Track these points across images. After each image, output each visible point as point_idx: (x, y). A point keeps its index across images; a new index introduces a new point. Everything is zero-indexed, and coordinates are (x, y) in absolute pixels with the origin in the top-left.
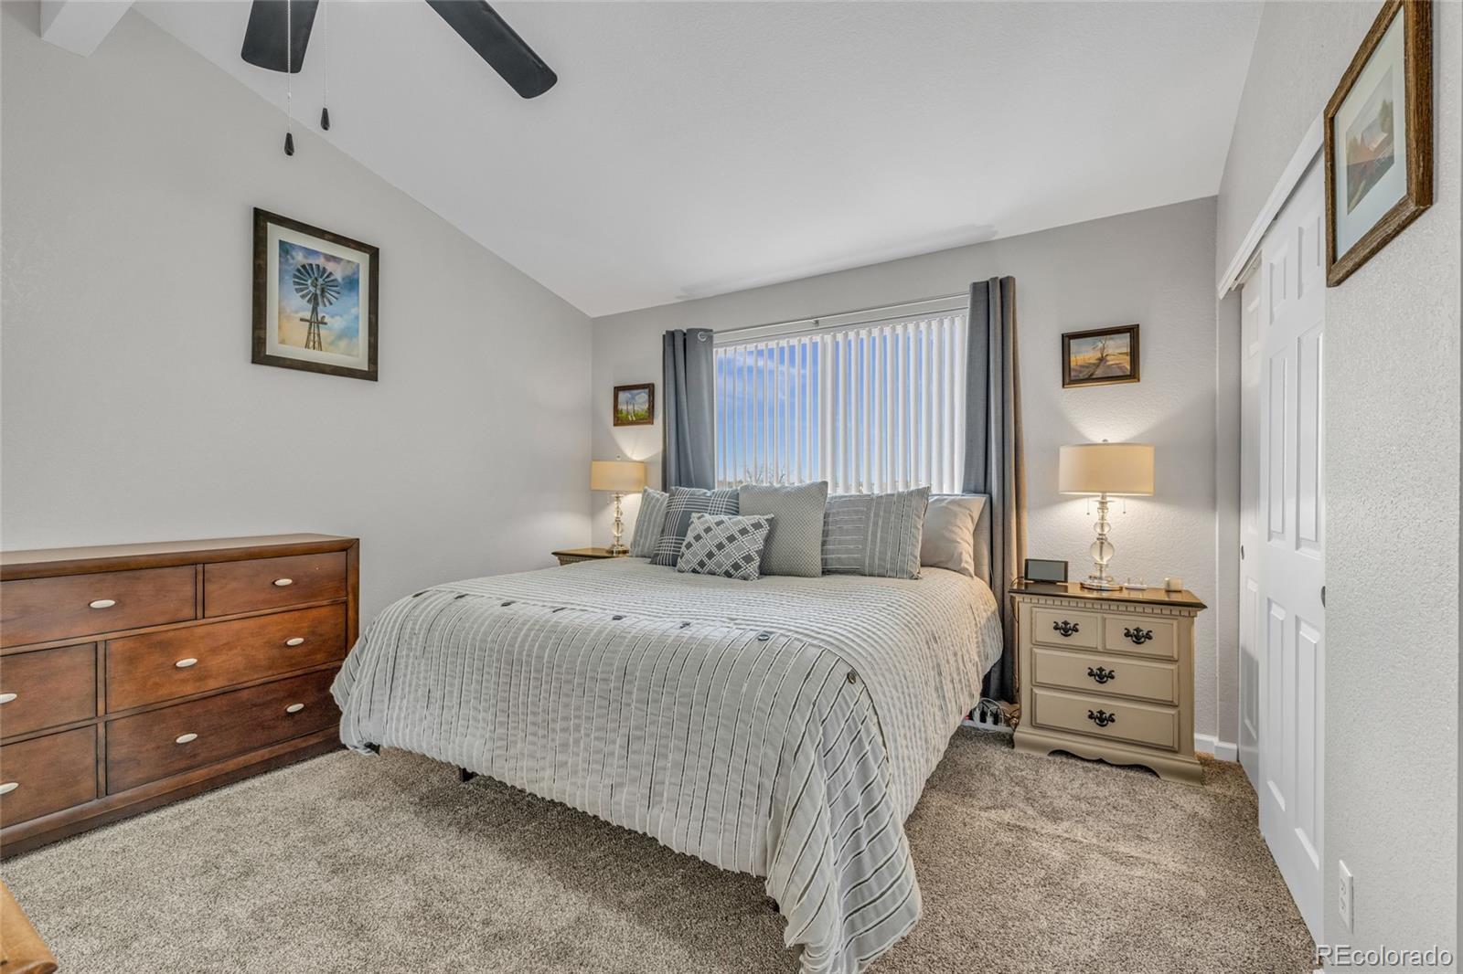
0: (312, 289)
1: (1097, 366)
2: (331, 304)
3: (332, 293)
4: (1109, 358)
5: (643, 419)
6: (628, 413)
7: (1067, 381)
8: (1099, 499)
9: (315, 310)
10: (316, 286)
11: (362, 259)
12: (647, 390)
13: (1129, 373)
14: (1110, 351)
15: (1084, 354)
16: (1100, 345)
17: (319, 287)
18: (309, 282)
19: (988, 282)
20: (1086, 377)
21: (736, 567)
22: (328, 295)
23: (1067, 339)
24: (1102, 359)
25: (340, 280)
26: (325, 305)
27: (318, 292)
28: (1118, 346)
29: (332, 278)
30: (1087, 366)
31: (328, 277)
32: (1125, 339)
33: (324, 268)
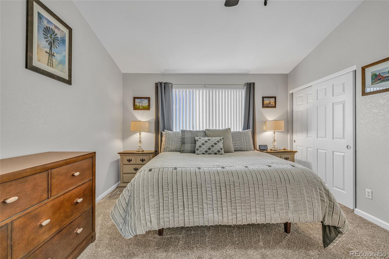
0: (49, 38)
1: (269, 104)
2: (56, 48)
3: (56, 43)
4: (271, 103)
5: (146, 108)
6: (139, 106)
7: (264, 107)
8: (274, 132)
9: (51, 49)
10: (51, 38)
11: (66, 31)
12: (148, 99)
13: (274, 106)
14: (271, 101)
15: (267, 101)
16: (269, 100)
17: (52, 39)
18: (49, 35)
19: (250, 83)
20: (267, 106)
21: (219, 151)
22: (55, 44)
23: (263, 98)
24: (270, 103)
25: (59, 38)
26: (54, 48)
27: (52, 41)
28: (272, 100)
29: (57, 36)
30: (267, 104)
31: (55, 35)
32: (274, 99)
33: (54, 31)
